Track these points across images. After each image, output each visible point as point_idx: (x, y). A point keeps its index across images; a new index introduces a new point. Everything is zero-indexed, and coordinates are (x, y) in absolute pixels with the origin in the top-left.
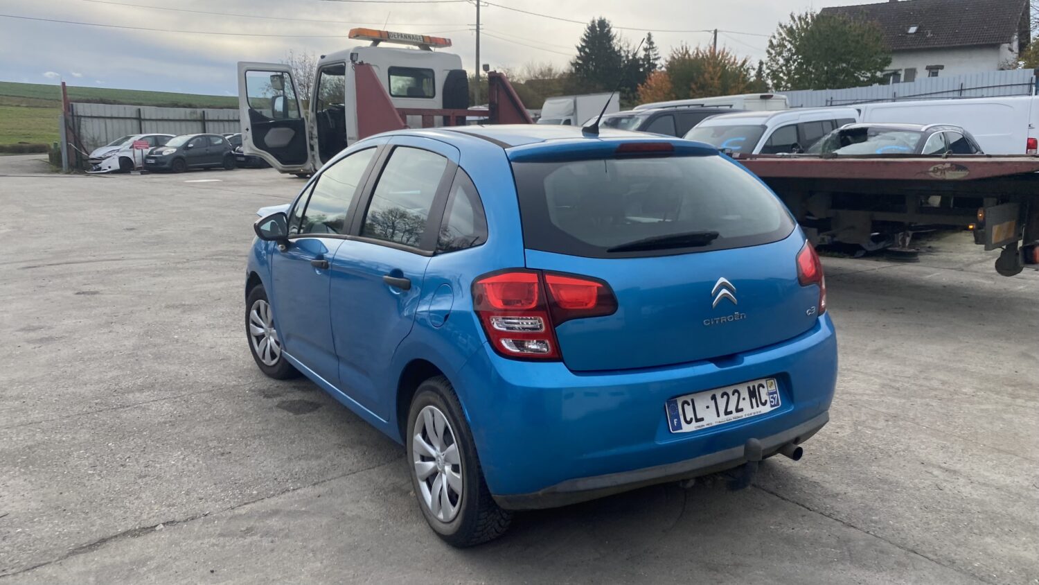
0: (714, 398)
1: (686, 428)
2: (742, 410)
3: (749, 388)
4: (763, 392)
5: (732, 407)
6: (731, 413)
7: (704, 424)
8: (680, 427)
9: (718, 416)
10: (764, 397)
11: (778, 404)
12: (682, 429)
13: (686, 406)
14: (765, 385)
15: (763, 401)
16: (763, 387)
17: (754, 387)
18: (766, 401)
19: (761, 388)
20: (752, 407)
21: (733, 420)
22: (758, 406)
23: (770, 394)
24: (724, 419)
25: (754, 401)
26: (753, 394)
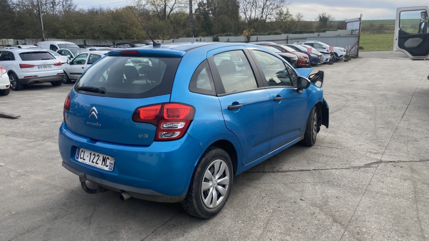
0: (91, 154)
1: (80, 160)
2: (98, 164)
3: (103, 157)
4: (108, 162)
5: (95, 161)
6: (94, 163)
7: (85, 162)
8: (78, 158)
9: (90, 161)
10: (108, 164)
11: (111, 169)
12: (78, 159)
13: (82, 152)
14: (110, 159)
15: (107, 165)
16: (109, 159)
17: (105, 157)
18: (108, 166)
19: (108, 159)
20: (102, 165)
21: (93, 166)
22: (104, 166)
23: (110, 163)
24: (90, 163)
25: (103, 163)
26: (104, 160)
